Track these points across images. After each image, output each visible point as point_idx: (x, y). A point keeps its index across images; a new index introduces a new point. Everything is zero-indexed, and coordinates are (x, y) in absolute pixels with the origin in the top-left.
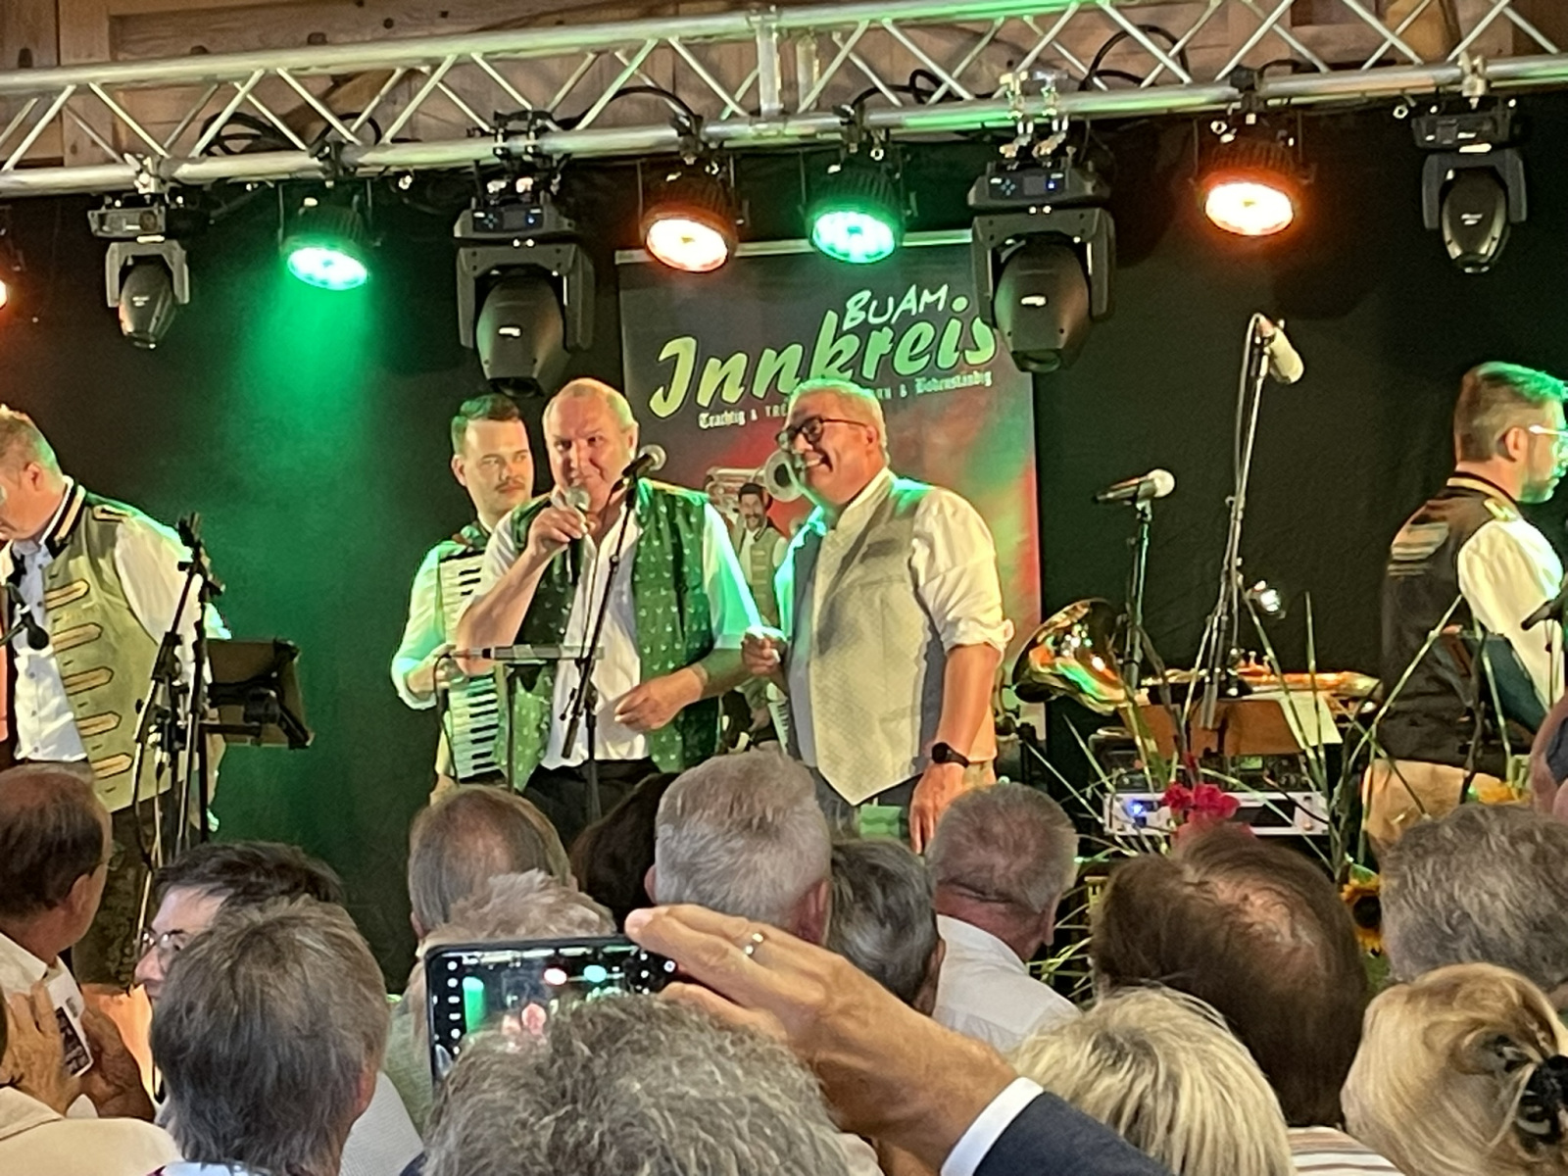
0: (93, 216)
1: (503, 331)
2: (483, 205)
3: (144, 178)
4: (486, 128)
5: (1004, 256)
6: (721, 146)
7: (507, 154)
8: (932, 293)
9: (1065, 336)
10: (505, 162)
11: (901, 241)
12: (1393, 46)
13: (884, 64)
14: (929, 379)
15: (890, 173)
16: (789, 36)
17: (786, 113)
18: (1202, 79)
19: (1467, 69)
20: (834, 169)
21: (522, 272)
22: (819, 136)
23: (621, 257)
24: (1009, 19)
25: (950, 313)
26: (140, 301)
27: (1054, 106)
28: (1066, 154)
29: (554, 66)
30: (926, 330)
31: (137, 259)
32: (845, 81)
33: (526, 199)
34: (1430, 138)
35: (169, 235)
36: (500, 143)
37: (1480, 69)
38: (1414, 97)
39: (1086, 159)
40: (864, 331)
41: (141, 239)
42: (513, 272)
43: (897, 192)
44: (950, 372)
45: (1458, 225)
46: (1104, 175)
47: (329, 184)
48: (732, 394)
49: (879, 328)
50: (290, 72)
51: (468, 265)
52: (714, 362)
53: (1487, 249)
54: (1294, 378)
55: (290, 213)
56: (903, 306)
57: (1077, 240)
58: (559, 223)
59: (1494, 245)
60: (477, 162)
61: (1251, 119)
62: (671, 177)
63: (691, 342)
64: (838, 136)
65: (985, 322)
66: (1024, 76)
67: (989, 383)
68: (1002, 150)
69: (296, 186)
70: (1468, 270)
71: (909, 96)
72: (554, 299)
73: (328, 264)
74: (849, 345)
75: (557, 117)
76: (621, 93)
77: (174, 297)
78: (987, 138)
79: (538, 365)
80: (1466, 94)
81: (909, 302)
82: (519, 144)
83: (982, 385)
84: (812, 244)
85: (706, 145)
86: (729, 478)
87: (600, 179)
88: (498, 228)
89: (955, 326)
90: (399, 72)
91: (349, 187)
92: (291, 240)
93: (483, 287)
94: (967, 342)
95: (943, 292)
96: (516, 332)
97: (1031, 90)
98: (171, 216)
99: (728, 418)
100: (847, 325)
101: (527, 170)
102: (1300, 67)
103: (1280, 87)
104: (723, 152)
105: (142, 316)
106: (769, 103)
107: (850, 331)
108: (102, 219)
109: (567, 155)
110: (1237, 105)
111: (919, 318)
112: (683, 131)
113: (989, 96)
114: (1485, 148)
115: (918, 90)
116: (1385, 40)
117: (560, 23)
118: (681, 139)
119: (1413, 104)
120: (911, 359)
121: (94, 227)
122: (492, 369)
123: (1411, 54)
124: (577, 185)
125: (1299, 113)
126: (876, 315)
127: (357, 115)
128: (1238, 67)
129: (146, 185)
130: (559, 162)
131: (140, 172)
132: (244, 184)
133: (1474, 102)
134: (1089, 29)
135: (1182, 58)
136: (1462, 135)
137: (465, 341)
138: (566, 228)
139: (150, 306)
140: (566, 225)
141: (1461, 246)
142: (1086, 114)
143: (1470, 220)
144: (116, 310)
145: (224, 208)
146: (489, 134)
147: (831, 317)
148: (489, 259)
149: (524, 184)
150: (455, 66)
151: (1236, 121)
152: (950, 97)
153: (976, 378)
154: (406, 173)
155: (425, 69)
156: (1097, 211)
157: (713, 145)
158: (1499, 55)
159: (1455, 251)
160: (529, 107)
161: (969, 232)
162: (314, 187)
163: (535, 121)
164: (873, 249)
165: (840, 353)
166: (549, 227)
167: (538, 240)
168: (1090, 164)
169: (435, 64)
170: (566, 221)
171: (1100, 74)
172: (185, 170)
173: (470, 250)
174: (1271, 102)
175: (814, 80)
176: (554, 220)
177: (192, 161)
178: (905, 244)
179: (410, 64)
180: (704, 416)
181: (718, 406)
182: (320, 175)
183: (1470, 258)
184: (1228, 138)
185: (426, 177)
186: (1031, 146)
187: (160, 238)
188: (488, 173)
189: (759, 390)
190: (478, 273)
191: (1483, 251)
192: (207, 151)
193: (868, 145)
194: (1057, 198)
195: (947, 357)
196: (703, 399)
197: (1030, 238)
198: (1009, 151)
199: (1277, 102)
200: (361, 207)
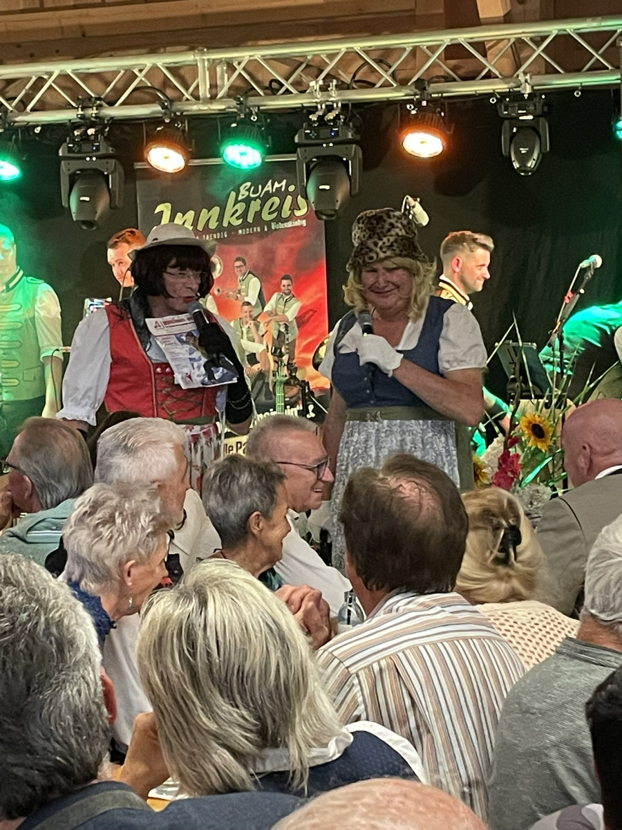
1: (82, 198)
2: (73, 141)
4: (74, 104)
5: (311, 166)
6: (182, 113)
7: (83, 117)
8: (279, 183)
9: (338, 204)
10: (82, 121)
12: (490, 70)
13: (260, 77)
14: (277, 223)
15: (259, 127)
16: (213, 64)
17: (213, 98)
18: (403, 83)
19: (523, 81)
20: (234, 125)
21: (92, 172)
22: (228, 110)
23: (138, 166)
24: (315, 55)
25: (287, 193)
27: (335, 96)
28: (340, 119)
29: (109, 77)
30: (276, 200)
32: (239, 83)
33: (92, 138)
34: (506, 113)
36: (80, 112)
37: (529, 81)
38: (498, 93)
39: (350, 120)
40: (248, 201)
42: (85, 173)
43: (263, 137)
44: (286, 220)
45: (518, 153)
46: (357, 130)
47: (1, 130)
49: (255, 199)
51: (65, 169)
52: (179, 215)
53: (531, 164)
54: (425, 224)
56: (266, 189)
57: (344, 159)
58: (107, 150)
59: (534, 162)
60: (70, 120)
61: (424, 103)
62: (159, 129)
63: (169, 205)
64: (235, 110)
65: (302, 197)
66: (321, 82)
67: (305, 225)
68: (310, 117)
70: (523, 174)
71: (269, 92)
72: (105, 186)
74: (241, 207)
75: (107, 100)
76: (135, 89)
78: (305, 111)
79: (98, 215)
80: (523, 92)
81: (268, 187)
82: (92, 112)
83: (302, 226)
84: (224, 160)
87: (126, 128)
88: (79, 152)
89: (289, 198)
90: (34, 79)
91: (11, 132)
93: (73, 179)
94: (295, 206)
95: (284, 183)
96: (87, 199)
97: (324, 89)
100: (240, 198)
101: (93, 125)
102: (447, 79)
103: (435, 90)
104: (182, 117)
106: (204, 91)
107: (241, 201)
109: (112, 118)
110: (417, 97)
111: (273, 195)
112: (164, 107)
113: (304, 92)
114: (530, 117)
115: (273, 89)
116: (485, 67)
117: (111, 56)
118: (163, 111)
119: (499, 97)
120: (269, 213)
122: (76, 216)
123: (497, 73)
124: (117, 132)
125: (446, 101)
126: (253, 193)
127: (15, 98)
128: (419, 79)
130: (108, 121)
133: (526, 96)
134: (353, 61)
135: (393, 76)
136: (520, 112)
137: (64, 204)
138: (111, 152)
140: (110, 150)
141: (519, 162)
142: (349, 100)
143: (523, 151)
146: (75, 108)
147: (233, 194)
148: (75, 166)
149: (91, 131)
150: (59, 76)
151: (417, 104)
152: (288, 91)
153: (298, 223)
154: (37, 126)
155: (45, 77)
156: (354, 146)
157: (178, 114)
158: (539, 73)
159: (516, 165)
160: (93, 95)
161: (296, 155)
163: (99, 101)
164: (251, 163)
165: (237, 210)
166: (102, 151)
167: (98, 157)
168: (351, 124)
169: (50, 74)
170: (110, 149)
171: (356, 82)
173: (68, 162)
174: (433, 95)
175: (226, 83)
179: (40, 74)
183: (523, 168)
184: (414, 112)
185: (46, 127)
186: (325, 115)
188: (75, 126)
189: (200, 228)
190: (70, 172)
191: (529, 165)
193: (251, 114)
194: (335, 140)
195: (286, 213)
197: (324, 158)
198: (313, 118)
199: (436, 95)
200: (16, 140)
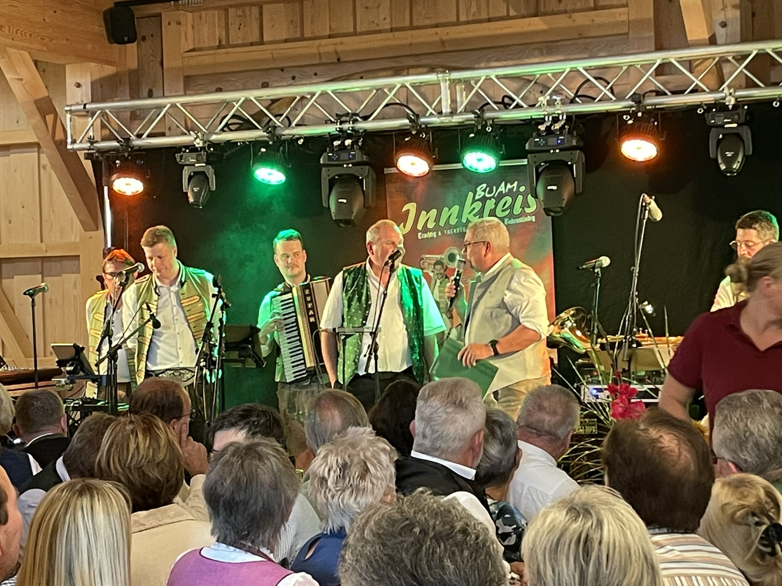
0: (177, 156)
1: (340, 201)
2: (332, 151)
3: (198, 140)
4: (333, 120)
5: (540, 170)
6: (426, 126)
7: (341, 130)
8: (511, 184)
9: (565, 202)
10: (341, 134)
11: (499, 163)
12: (697, 84)
13: (491, 93)
14: (510, 219)
15: (494, 137)
16: (454, 83)
17: (453, 113)
18: (620, 98)
19: (728, 94)
20: (472, 135)
21: (347, 177)
22: (466, 123)
23: (387, 171)
24: (541, 75)
25: (518, 193)
26: (196, 190)
27: (560, 109)
28: (565, 129)
29: (360, 95)
30: (509, 199)
31: (195, 173)
32: (476, 100)
33: (349, 148)
34: (713, 121)
35: (207, 163)
36: (338, 126)
37: (733, 94)
38: (706, 105)
39: (573, 130)
40: (484, 200)
41: (196, 165)
42: (342, 178)
43: (497, 144)
44: (519, 216)
45: (724, 157)
46: (580, 137)
47: (271, 143)
48: (431, 225)
49: (490, 198)
50: (255, 98)
51: (326, 174)
52: (424, 213)
53: (736, 166)
54: (659, 219)
55: (255, 154)
56: (499, 190)
57: (570, 163)
58: (362, 158)
59: (739, 164)
60: (329, 133)
61: (640, 114)
62: (407, 139)
63: (415, 204)
64: (473, 122)
65: (532, 196)
66: (548, 98)
67: (534, 220)
68: (539, 127)
69: (256, 144)
70: (728, 175)
71: (502, 106)
72: (360, 188)
73: (270, 174)
74: (479, 205)
75: (361, 115)
76: (387, 105)
77: (209, 188)
78: (533, 122)
79: (354, 214)
80: (727, 104)
81: (502, 188)
82: (346, 126)
83: (531, 221)
84: (463, 165)
85: (420, 126)
86: (429, 259)
87: (378, 139)
88: (338, 160)
89: (520, 198)
90: (298, 98)
91: (278, 144)
92: (256, 166)
93: (332, 183)
94: (525, 204)
95: (516, 184)
96: (345, 201)
97: (551, 103)
98: (209, 155)
99: (430, 235)
100: (477, 197)
101: (349, 136)
102: (659, 93)
103: (652, 101)
104: (428, 129)
105: (197, 195)
106: (446, 109)
107: (478, 200)
108: (181, 157)
109: (365, 131)
110: (634, 109)
111: (506, 195)
112: (411, 121)
113: (533, 106)
114: (735, 125)
115: (505, 103)
116: (694, 82)
117: (362, 78)
118: (410, 124)
119: (705, 107)
120: (503, 211)
121: (178, 160)
122: (335, 216)
123: (705, 88)
124: (370, 142)
125: (660, 112)
126: (489, 193)
127: (281, 115)
128: (634, 94)
129: (199, 143)
130: (362, 133)
131: (196, 139)
132: (237, 142)
133: (730, 107)
134: (573, 78)
135: (612, 90)
136: (725, 121)
137: (325, 204)
138: (365, 159)
139: (200, 192)
140: (365, 158)
141: (725, 165)
142: (573, 112)
143: (729, 154)
144: (187, 193)
145: (229, 153)
146: (334, 122)
147: (471, 194)
148: (334, 172)
149: (348, 142)
150: (321, 95)
151: (633, 115)
152: (518, 106)
153: (529, 219)
154: (300, 138)
155: (309, 97)
156: (578, 151)
157: (423, 126)
158: (740, 88)
159: (723, 167)
160: (350, 111)
161: (526, 160)
162: (264, 144)
163: (353, 117)
164: (487, 168)
165: (474, 208)
166: (358, 159)
167: (354, 164)
168: (575, 133)
169: (313, 95)
171: (579, 97)
172: (214, 138)
173: (327, 169)
174: (648, 107)
175: (463, 100)
176: (359, 156)
177: (217, 134)
178: (501, 165)
179: (302, 95)
180: (420, 234)
181: (425, 229)
182: (267, 139)
183: (728, 170)
184: (630, 122)
185: (308, 139)
186: (551, 125)
187: (204, 165)
188: (334, 137)
189: (442, 224)
190: (330, 177)
191: (734, 167)
192: (222, 130)
193: (486, 126)
194: (560, 147)
195: (517, 210)
196: (420, 227)
197: (551, 162)
198: (542, 128)
199: (650, 107)
200: (284, 152)
